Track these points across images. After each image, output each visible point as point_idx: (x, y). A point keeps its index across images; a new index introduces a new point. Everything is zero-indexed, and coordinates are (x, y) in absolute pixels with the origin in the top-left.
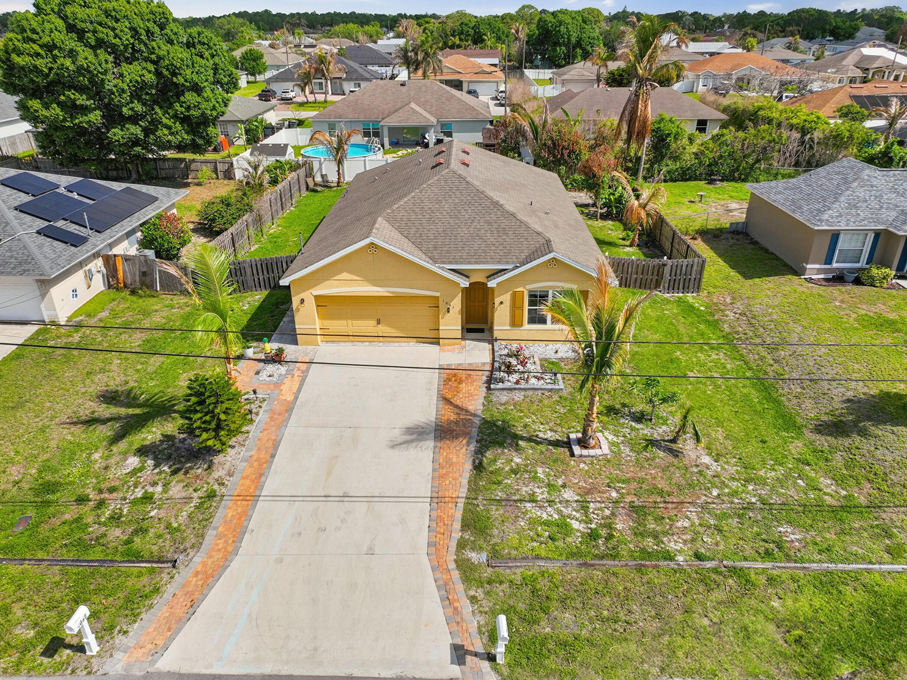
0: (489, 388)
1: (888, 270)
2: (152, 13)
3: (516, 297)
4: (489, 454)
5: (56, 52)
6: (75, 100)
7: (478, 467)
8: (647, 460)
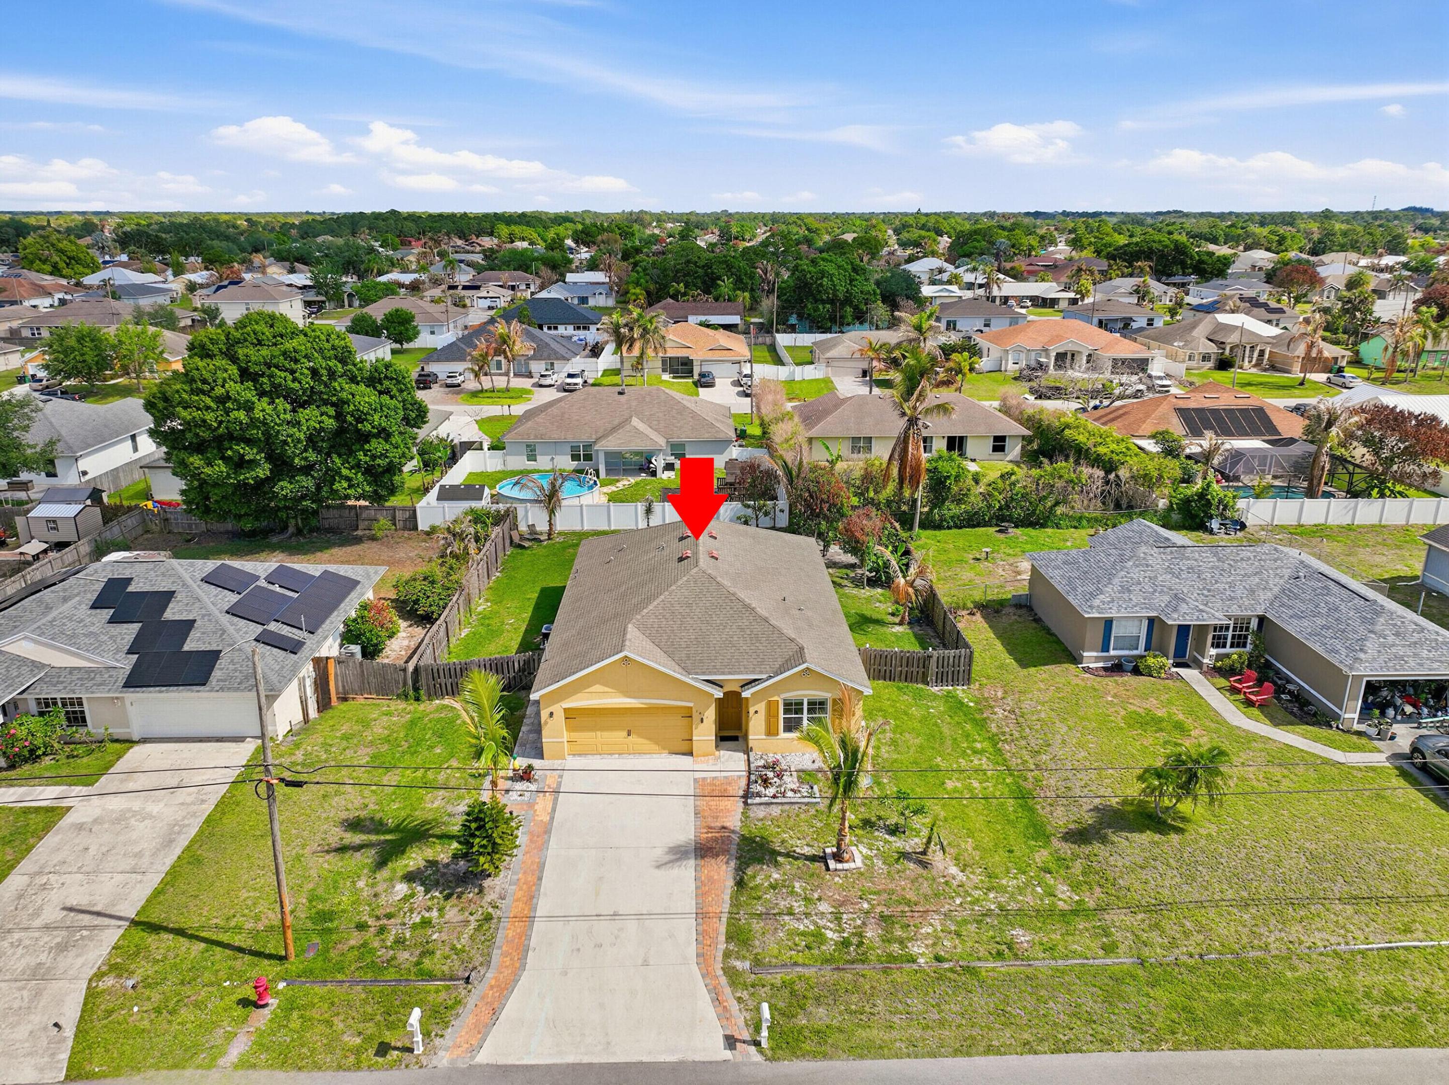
0: (745, 803)
1: (1164, 660)
2: (334, 348)
3: (771, 708)
4: (750, 871)
5: (229, 405)
6: (243, 456)
7: (740, 884)
8: (899, 872)
